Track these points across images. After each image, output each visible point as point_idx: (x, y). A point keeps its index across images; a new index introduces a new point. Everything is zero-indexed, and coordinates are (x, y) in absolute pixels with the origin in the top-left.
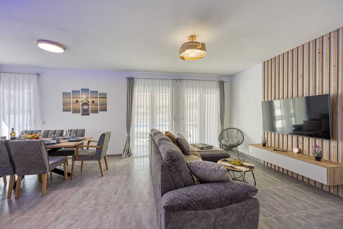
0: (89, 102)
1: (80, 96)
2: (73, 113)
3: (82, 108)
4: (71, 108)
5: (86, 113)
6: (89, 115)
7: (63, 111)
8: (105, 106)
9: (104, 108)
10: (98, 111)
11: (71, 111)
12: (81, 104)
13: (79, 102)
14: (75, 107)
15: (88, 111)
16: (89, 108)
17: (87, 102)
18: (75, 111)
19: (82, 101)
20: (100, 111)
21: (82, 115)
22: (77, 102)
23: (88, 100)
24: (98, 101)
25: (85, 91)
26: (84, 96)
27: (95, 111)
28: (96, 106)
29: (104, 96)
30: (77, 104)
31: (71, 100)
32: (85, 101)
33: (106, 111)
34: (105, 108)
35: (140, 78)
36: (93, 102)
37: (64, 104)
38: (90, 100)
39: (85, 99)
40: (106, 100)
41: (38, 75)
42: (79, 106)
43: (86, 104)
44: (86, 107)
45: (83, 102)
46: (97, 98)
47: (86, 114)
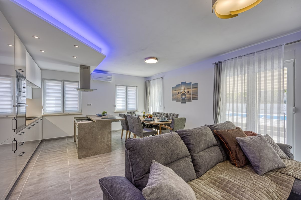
0: (185, 92)
1: (180, 88)
3: (181, 98)
4: (176, 97)
5: (184, 101)
6: (185, 103)
7: (172, 100)
8: (196, 95)
9: (195, 97)
11: (176, 100)
13: (180, 93)
14: (178, 97)
16: (185, 97)
18: (178, 100)
19: (182, 92)
20: (192, 99)
21: (182, 103)
22: (179, 92)
23: (185, 91)
24: (191, 91)
25: (183, 83)
26: (183, 88)
27: (189, 100)
28: (190, 96)
29: (195, 86)
30: (179, 95)
31: (176, 92)
32: (183, 92)
33: (197, 99)
34: (196, 97)
35: (228, 60)
36: (188, 92)
37: (173, 95)
38: (186, 91)
39: (183, 90)
40: (197, 90)
41: (162, 78)
43: (184, 94)
44: (183, 97)
45: (182, 93)
46: (191, 88)
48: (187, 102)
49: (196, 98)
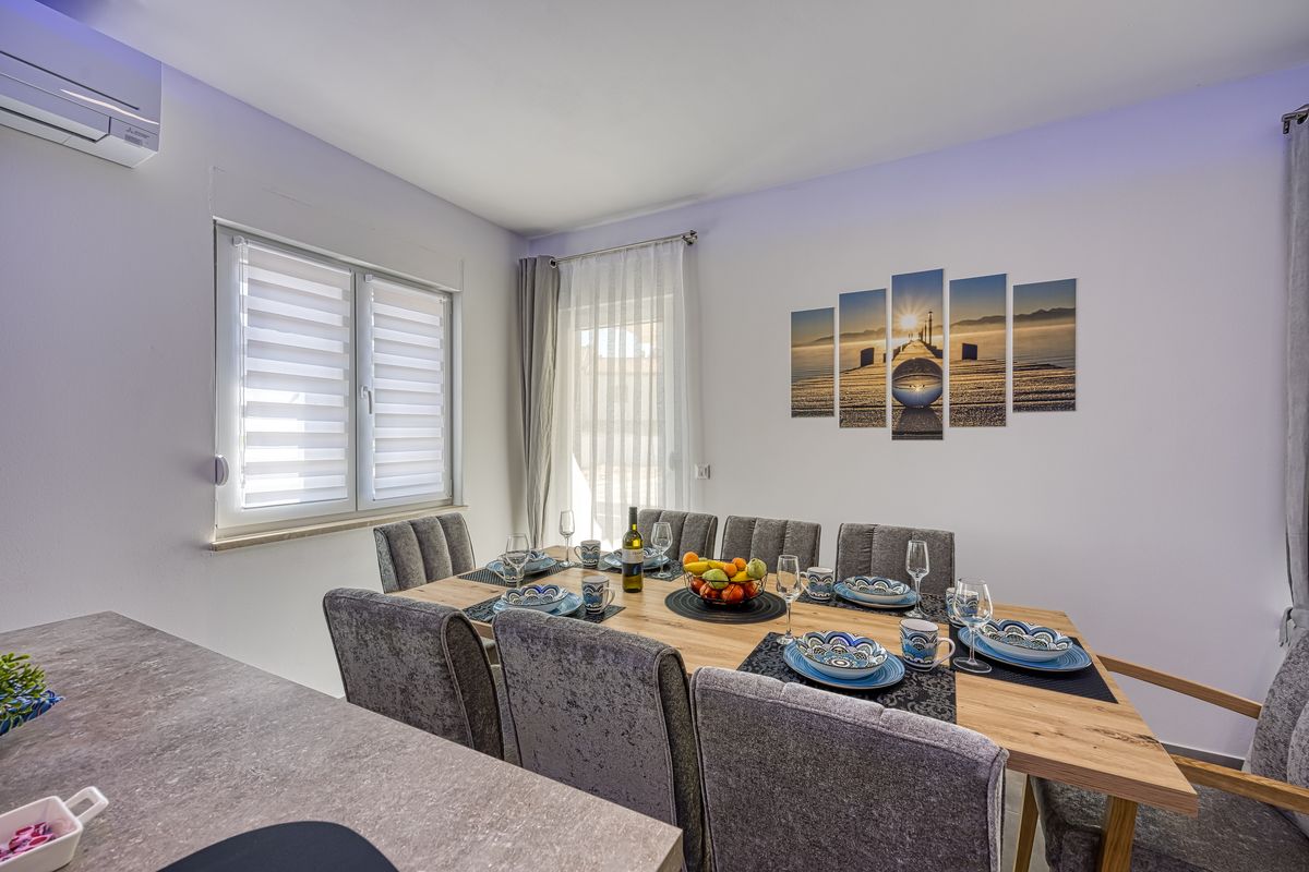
0: (939, 354)
1: (885, 320)
2: (843, 423)
3: (894, 394)
4: (832, 394)
5: (918, 421)
6: (937, 434)
7: (794, 415)
8: (1059, 373)
9: (1051, 387)
10: (1003, 409)
11: (832, 414)
12: (890, 368)
13: (878, 358)
14: (853, 389)
15: (932, 411)
16: (939, 393)
17: (929, 355)
18: (859, 414)
19: (896, 352)
20: (1017, 409)
21: (898, 434)
22: (867, 357)
23: (936, 340)
24: (1008, 339)
26: (910, 320)
27: (986, 413)
28: (987, 379)
30: (867, 371)
31: (833, 350)
32: (916, 351)
33: (1072, 407)
34: (1060, 386)
36: (970, 352)
38: (949, 341)
39: (916, 338)
40: (1073, 333)
41: (690, 240)
42: (882, 384)
43: (925, 367)
44: (918, 388)
45: (903, 357)
46: (1001, 320)
47: (917, 427)
48: (952, 425)
49: (1055, 400)
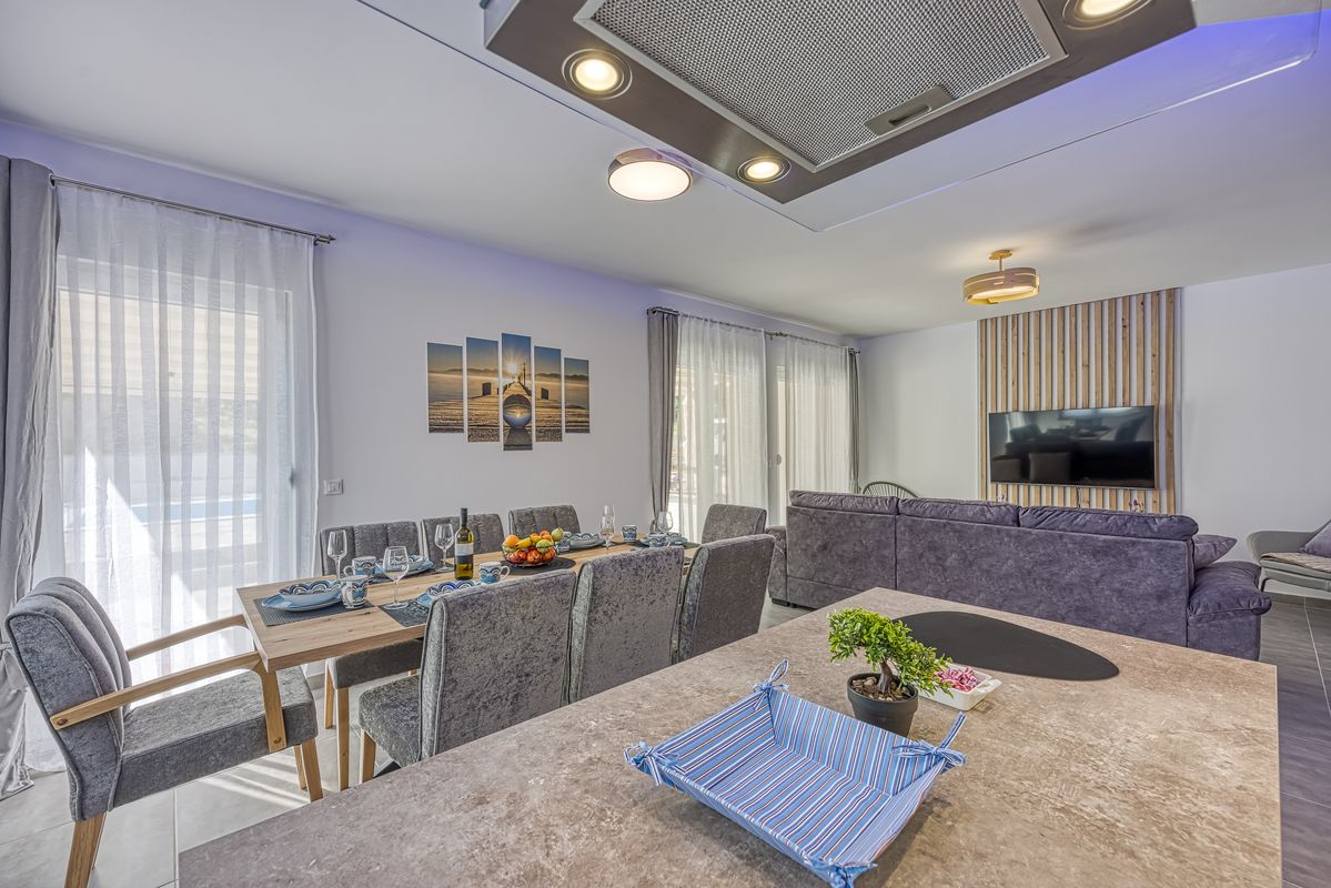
0: (530, 393)
1: (497, 365)
3: (505, 418)
4: (462, 415)
5: (518, 438)
6: (529, 446)
7: (431, 431)
8: (583, 411)
9: (580, 419)
10: (560, 430)
11: (462, 431)
13: (493, 391)
14: (478, 412)
15: (527, 431)
16: (529, 420)
17: (524, 393)
18: (481, 431)
19: (505, 388)
20: (567, 431)
21: (507, 447)
22: (487, 389)
24: (562, 388)
25: (517, 343)
26: (513, 367)
27: (551, 433)
28: (553, 412)
29: (579, 372)
30: (486, 399)
31: (462, 380)
32: (516, 390)
33: (587, 431)
34: (584, 419)
36: (545, 394)
37: (437, 397)
38: (535, 386)
39: (516, 380)
40: (588, 389)
42: (495, 408)
44: (518, 415)
45: (510, 392)
46: (559, 376)
47: (518, 442)
48: (537, 440)
49: (581, 426)
